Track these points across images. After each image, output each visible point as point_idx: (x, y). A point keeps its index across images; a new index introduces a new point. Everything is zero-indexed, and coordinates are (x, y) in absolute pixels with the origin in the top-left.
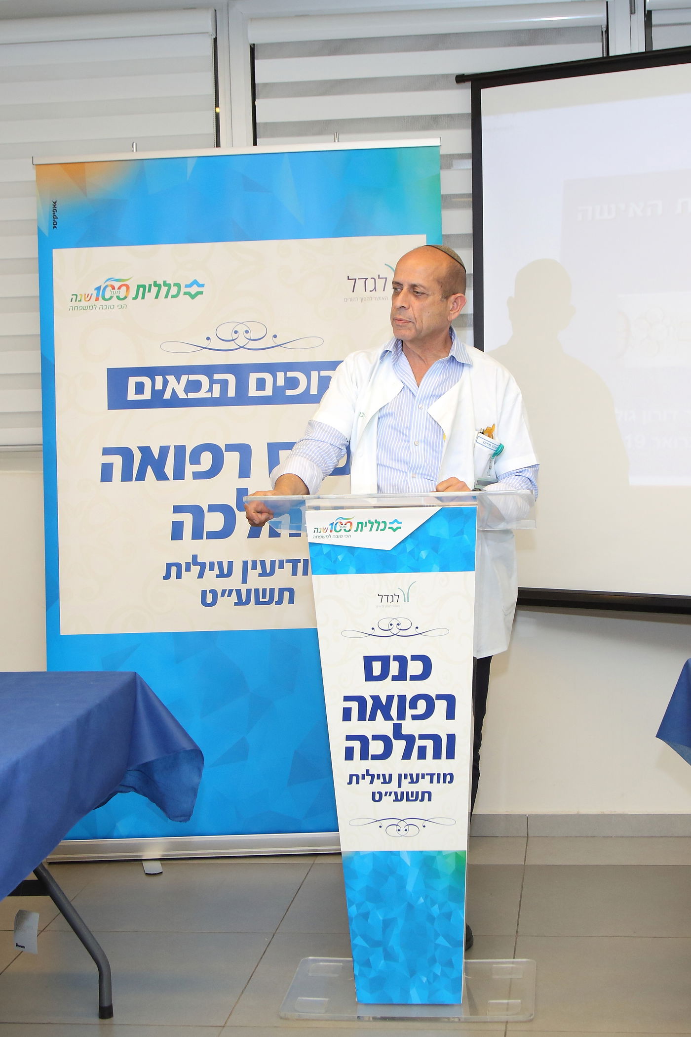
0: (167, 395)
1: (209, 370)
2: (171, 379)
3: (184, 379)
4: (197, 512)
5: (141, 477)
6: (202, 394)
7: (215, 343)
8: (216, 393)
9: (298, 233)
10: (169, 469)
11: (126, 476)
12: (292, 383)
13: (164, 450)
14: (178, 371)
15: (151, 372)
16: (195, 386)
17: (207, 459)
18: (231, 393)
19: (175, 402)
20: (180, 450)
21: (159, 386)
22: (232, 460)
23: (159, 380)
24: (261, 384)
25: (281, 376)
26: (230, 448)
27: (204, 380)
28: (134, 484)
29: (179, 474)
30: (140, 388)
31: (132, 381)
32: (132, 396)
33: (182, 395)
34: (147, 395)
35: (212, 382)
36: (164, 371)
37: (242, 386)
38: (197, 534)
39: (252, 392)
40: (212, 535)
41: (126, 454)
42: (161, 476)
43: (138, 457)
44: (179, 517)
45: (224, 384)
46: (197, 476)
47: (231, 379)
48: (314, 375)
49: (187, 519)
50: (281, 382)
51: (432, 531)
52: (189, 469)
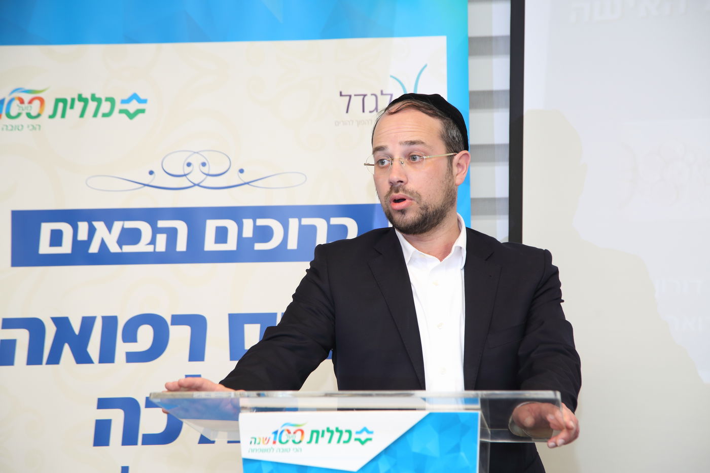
0: (94, 248)
1: (151, 215)
2: (100, 226)
3: (118, 226)
4: (130, 407)
5: (54, 358)
6: (142, 247)
7: (161, 179)
8: (161, 245)
9: (274, 32)
10: (94, 348)
11: (34, 358)
12: (264, 234)
13: (88, 323)
14: (109, 216)
15: (72, 217)
16: (131, 236)
17: (145, 335)
18: (182, 245)
19: (105, 257)
20: (110, 323)
21: (83, 235)
22: (180, 336)
23: (83, 227)
24: (222, 234)
25: (248, 224)
26: (178, 320)
27: (145, 228)
28: (44, 369)
29: (107, 356)
30: (56, 239)
31: (46, 228)
32: (45, 248)
33: (114, 248)
34: (66, 247)
35: (156, 231)
36: (90, 216)
37: (196, 237)
38: (129, 438)
39: (210, 245)
40: (150, 440)
41: (35, 327)
42: (82, 357)
43: (51, 331)
44: (105, 414)
45: (172, 234)
46: (132, 357)
47: (182, 228)
48: (294, 223)
49: (117, 417)
50: (248, 232)
51: (416, 446)
52: (122, 348)
